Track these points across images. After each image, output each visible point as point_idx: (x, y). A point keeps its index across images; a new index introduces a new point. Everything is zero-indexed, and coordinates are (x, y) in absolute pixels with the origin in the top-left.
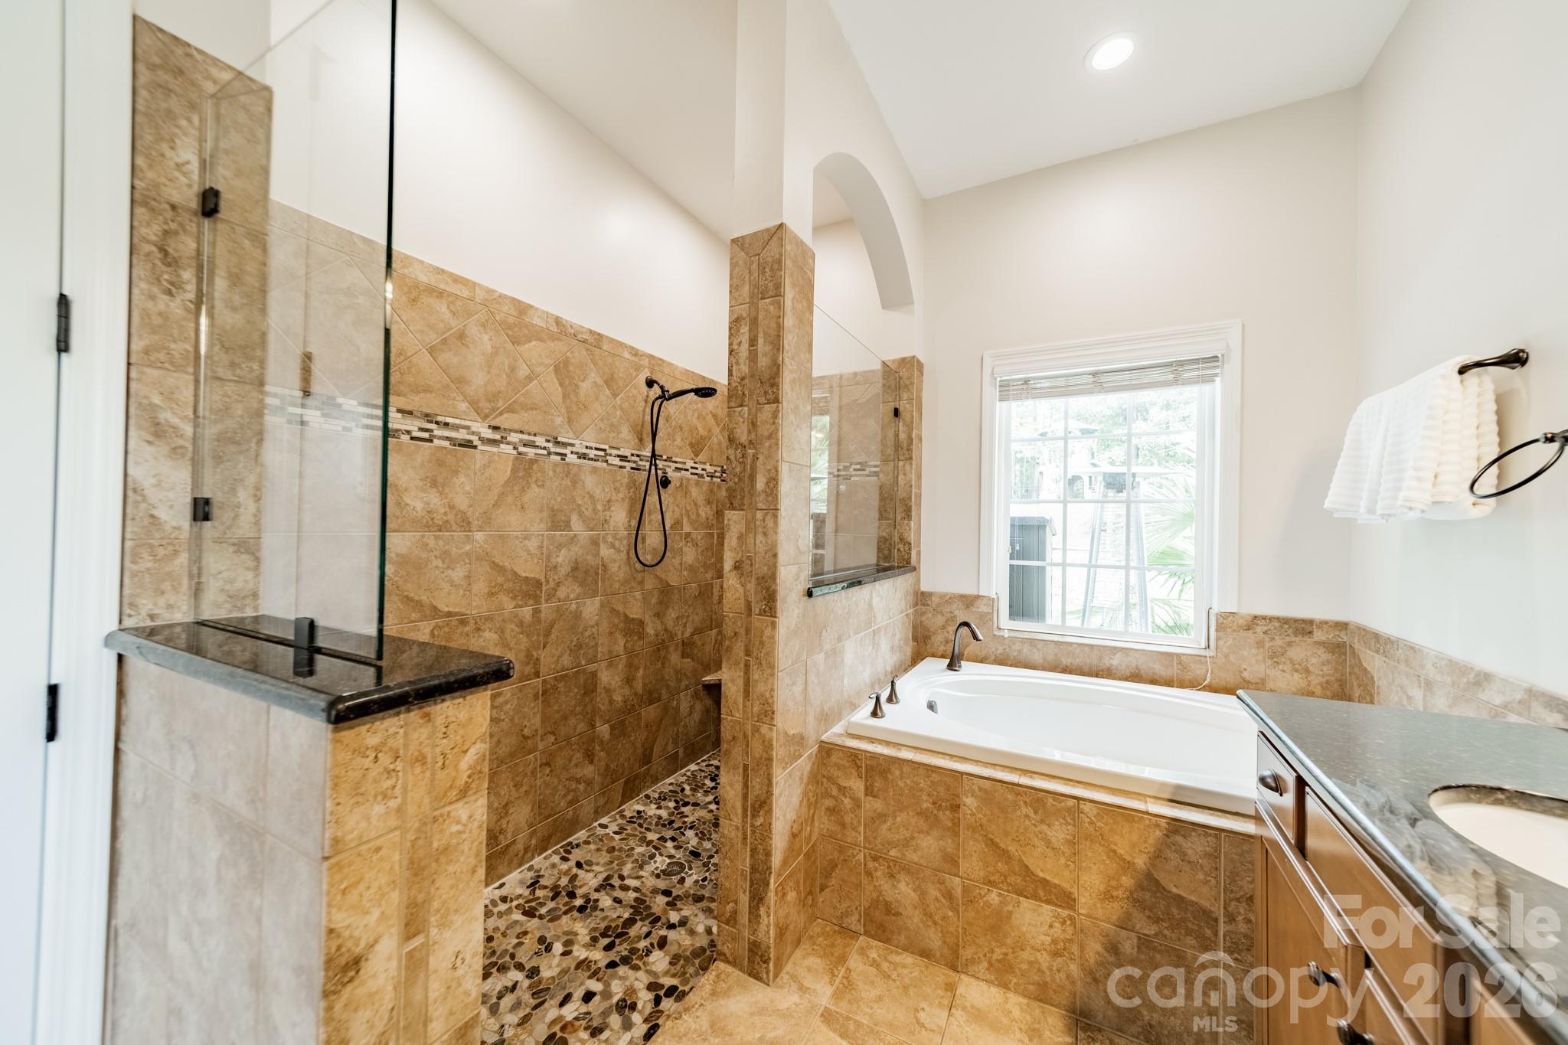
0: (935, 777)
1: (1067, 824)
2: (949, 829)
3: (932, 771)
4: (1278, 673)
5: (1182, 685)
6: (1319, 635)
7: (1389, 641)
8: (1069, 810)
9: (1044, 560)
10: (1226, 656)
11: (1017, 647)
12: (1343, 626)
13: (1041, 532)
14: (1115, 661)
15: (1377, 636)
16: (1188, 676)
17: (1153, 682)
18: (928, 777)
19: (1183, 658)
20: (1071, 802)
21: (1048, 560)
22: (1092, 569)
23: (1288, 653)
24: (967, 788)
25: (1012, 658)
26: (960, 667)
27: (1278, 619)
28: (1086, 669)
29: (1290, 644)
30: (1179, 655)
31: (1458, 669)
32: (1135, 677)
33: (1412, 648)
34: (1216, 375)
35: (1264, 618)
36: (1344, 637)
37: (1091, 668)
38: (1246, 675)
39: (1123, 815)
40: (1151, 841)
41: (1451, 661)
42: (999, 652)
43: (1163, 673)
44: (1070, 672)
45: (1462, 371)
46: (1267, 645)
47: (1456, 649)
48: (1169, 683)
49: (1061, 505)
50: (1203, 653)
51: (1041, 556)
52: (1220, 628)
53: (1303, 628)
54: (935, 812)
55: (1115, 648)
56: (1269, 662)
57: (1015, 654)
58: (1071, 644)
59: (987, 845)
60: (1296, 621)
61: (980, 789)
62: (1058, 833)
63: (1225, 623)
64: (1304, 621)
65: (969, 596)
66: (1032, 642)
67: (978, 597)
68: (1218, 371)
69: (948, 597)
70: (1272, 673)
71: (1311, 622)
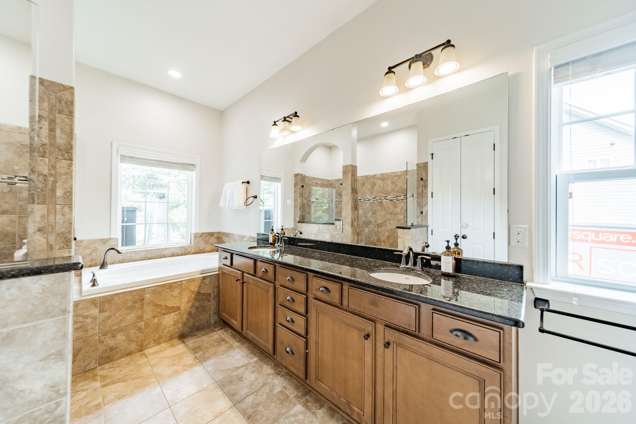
0: (134, 293)
1: (178, 289)
2: (139, 308)
3: (133, 292)
4: (207, 246)
5: (185, 255)
6: (215, 236)
7: (229, 234)
8: (179, 285)
9: (135, 223)
10: (196, 244)
11: (129, 255)
12: (219, 233)
13: (134, 212)
14: (166, 252)
15: (226, 234)
16: (187, 252)
17: (178, 256)
18: (131, 295)
19: (186, 247)
20: (180, 283)
21: (137, 222)
22: (151, 225)
23: (209, 241)
24: (147, 292)
25: (127, 260)
26: (107, 267)
27: (207, 233)
28: (156, 257)
29: (209, 239)
30: (184, 247)
31: (240, 236)
32: (173, 255)
33: (233, 234)
34: (194, 170)
35: (204, 233)
36: (219, 235)
37: (158, 256)
38: (200, 248)
39: (192, 280)
40: (199, 284)
41: (239, 235)
42: (120, 259)
43: (180, 253)
44: (151, 259)
45: (243, 183)
46: (205, 240)
47: (240, 233)
48: (182, 255)
49: (144, 203)
50: (189, 245)
51: (134, 221)
52: (195, 237)
53: (212, 234)
54: (134, 305)
55: (166, 248)
56: (205, 244)
57: (128, 258)
58: (151, 250)
59: (154, 306)
60: (211, 233)
61: (151, 290)
62: (176, 292)
63: (197, 236)
64: (212, 233)
65: (106, 239)
66: (136, 252)
67: (110, 239)
68: (194, 169)
69: (93, 241)
70: (206, 246)
71: (213, 233)
